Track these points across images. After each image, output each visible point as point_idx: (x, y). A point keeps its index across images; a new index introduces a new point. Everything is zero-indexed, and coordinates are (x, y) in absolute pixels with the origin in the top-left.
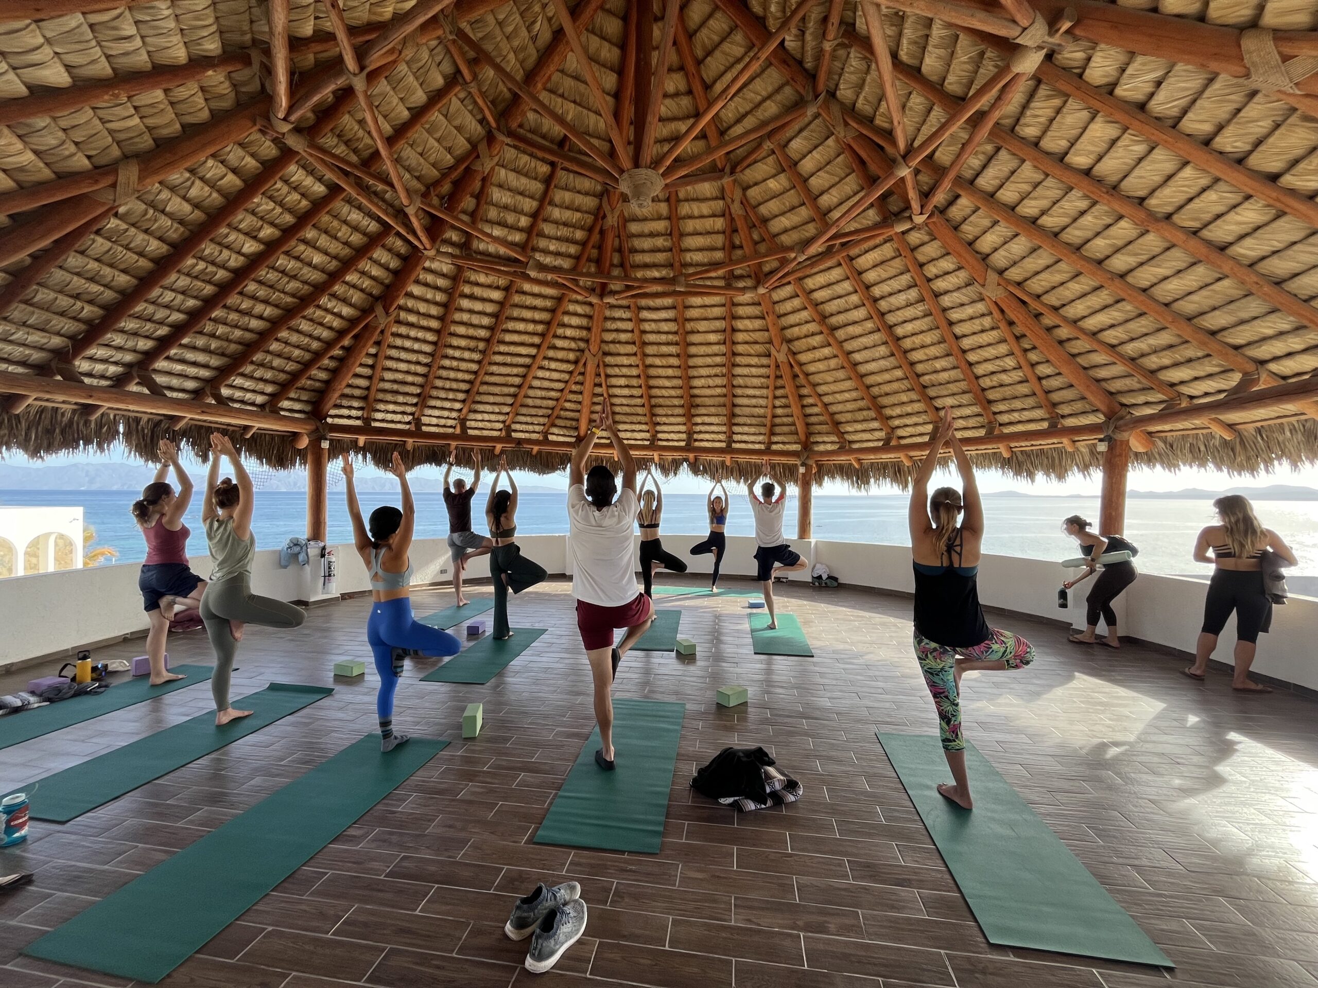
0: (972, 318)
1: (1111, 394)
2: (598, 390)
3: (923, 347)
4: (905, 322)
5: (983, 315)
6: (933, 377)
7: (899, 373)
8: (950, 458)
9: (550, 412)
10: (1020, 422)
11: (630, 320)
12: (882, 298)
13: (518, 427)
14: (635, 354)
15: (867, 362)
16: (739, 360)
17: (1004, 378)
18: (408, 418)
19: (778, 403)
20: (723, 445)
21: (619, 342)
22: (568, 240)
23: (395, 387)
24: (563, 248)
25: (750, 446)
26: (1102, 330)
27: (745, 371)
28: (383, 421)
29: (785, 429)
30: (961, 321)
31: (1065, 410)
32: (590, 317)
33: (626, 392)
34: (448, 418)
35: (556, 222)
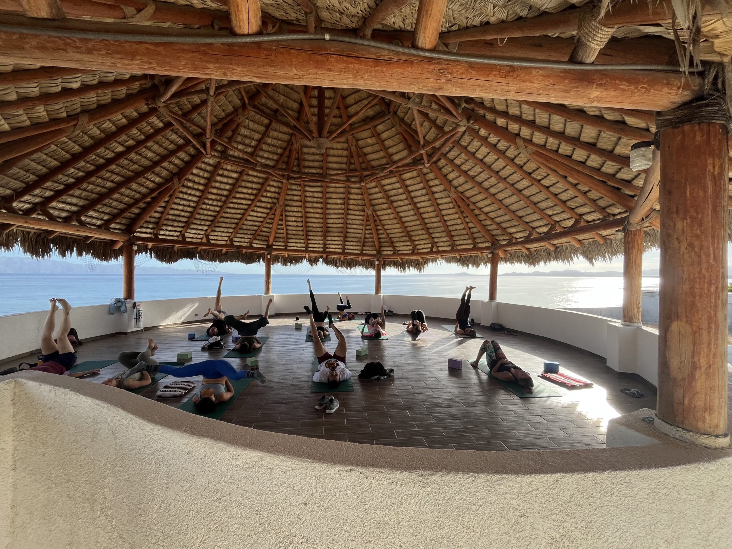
0: (446, 203)
1: (493, 235)
2: (281, 222)
3: (428, 212)
4: (421, 202)
5: (450, 203)
6: (431, 225)
7: (418, 222)
8: (438, 258)
9: (254, 232)
10: (463, 245)
11: (300, 191)
12: (412, 191)
13: (236, 239)
14: (301, 206)
15: (405, 217)
16: (350, 212)
17: (458, 227)
18: (177, 234)
19: (367, 232)
20: (340, 251)
21: (294, 200)
22: (273, 153)
23: (174, 218)
24: (271, 156)
25: (353, 251)
26: (489, 213)
27: (353, 217)
28: (164, 235)
29: (370, 244)
30: (442, 204)
31: (478, 240)
32: (280, 188)
33: (295, 224)
34: (199, 234)
35: (269, 145)
